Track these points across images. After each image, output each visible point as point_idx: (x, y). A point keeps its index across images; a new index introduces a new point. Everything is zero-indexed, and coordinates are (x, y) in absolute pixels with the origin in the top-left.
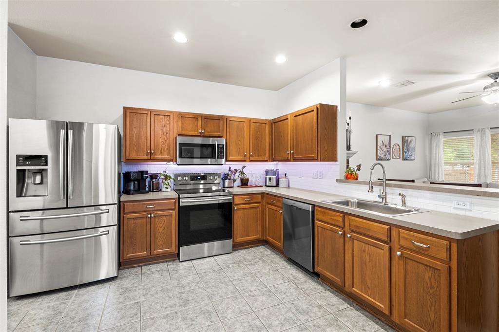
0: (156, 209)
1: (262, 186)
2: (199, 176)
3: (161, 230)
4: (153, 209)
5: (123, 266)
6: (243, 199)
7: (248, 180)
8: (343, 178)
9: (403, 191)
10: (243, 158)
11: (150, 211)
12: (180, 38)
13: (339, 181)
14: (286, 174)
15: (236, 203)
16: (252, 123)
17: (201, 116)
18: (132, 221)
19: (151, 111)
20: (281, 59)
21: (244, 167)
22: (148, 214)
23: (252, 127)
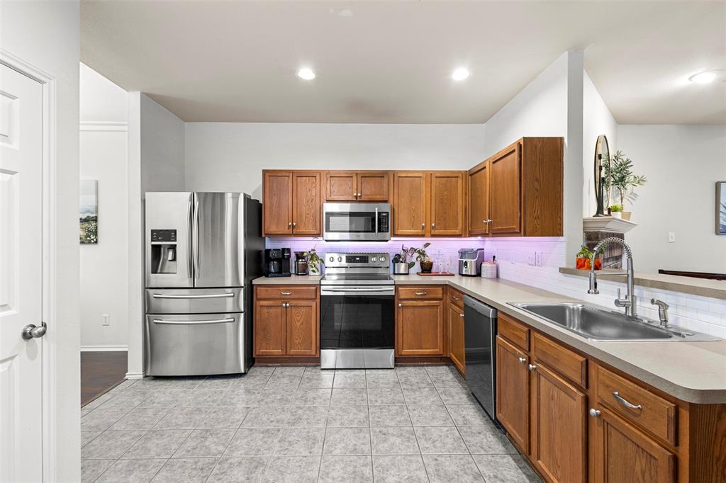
0: (292, 297)
1: (453, 275)
2: (358, 257)
3: (299, 324)
4: (289, 297)
5: (258, 362)
6: (413, 292)
7: (431, 265)
8: (574, 266)
9: (661, 295)
10: (419, 231)
11: (285, 300)
12: (306, 73)
13: (563, 271)
14: (494, 257)
15: (401, 297)
16: (434, 179)
17: (357, 174)
18: (265, 310)
19: (293, 172)
20: (460, 74)
21: (427, 245)
22: (283, 302)
23: (434, 183)
